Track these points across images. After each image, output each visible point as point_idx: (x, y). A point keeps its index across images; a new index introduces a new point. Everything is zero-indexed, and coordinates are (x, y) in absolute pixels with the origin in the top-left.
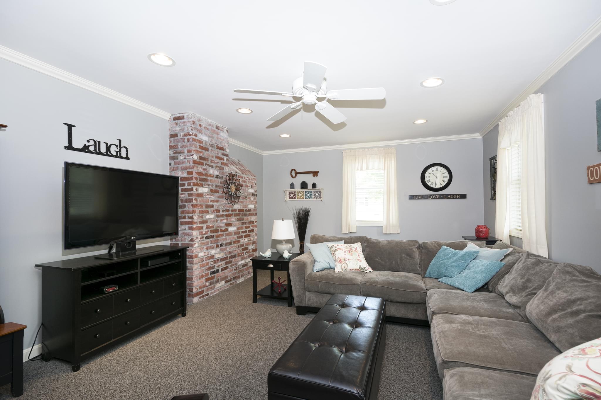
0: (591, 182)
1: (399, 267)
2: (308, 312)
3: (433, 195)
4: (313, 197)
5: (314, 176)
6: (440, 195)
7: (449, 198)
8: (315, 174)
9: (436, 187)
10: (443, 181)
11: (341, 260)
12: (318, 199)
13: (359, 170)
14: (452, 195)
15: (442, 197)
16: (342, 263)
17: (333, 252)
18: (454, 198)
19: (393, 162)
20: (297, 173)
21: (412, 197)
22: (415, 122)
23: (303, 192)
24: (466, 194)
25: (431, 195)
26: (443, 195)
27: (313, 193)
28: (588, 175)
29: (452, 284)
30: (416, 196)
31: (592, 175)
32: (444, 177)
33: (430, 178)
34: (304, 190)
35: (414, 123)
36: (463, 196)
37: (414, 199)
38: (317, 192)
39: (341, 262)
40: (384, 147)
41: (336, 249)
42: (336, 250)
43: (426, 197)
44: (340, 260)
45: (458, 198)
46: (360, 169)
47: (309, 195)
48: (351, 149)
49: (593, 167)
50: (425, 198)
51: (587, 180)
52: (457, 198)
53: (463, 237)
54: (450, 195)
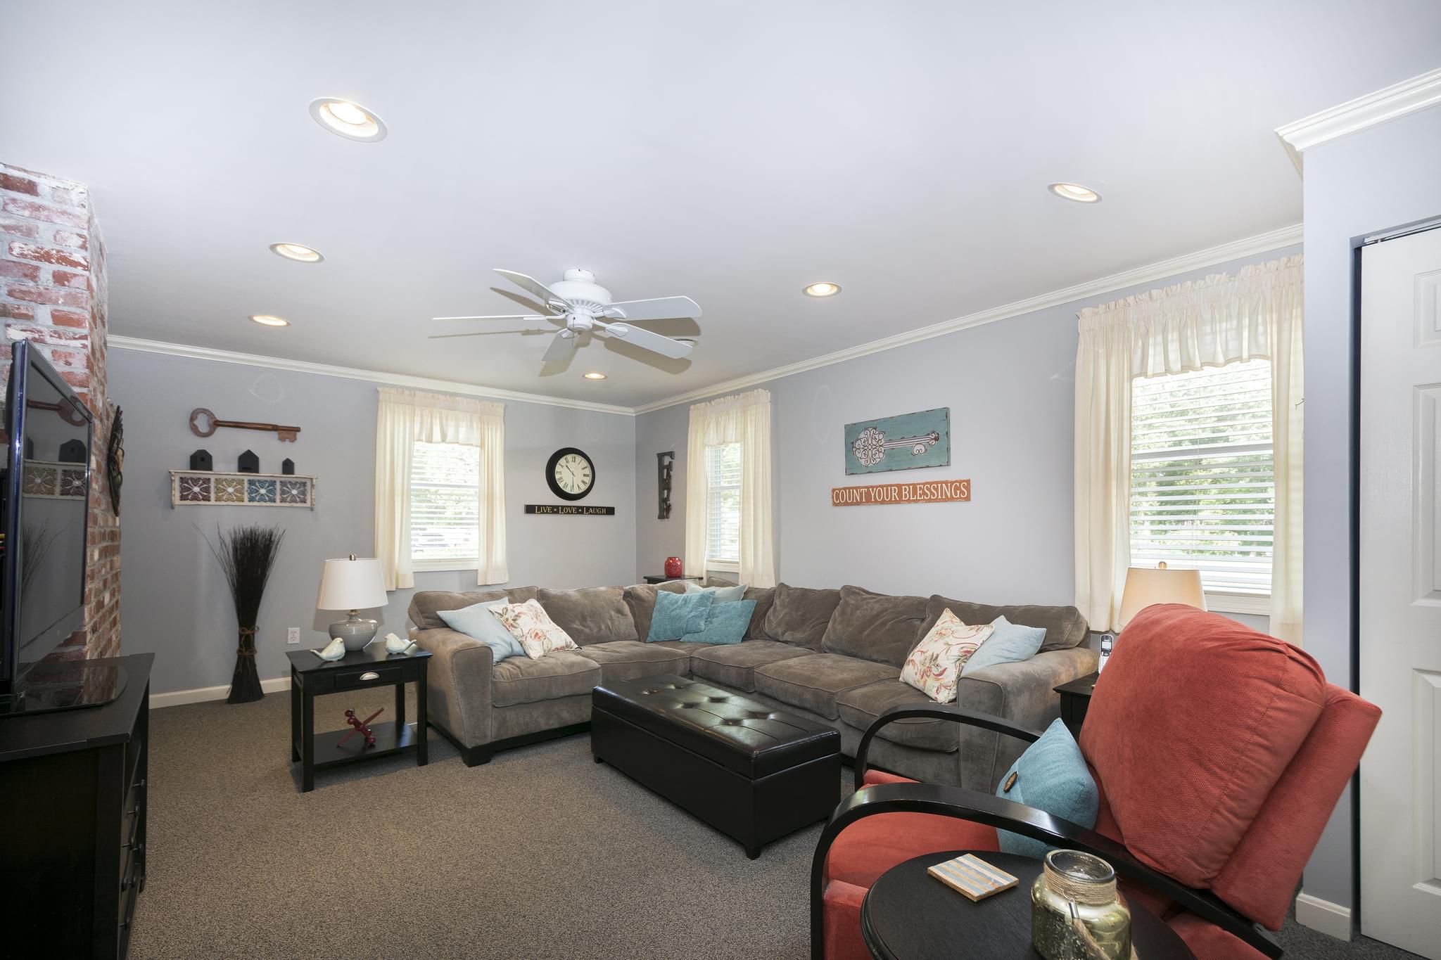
0: (835, 504)
1: (611, 633)
2: (496, 752)
3: (568, 507)
4: (278, 497)
5: (282, 439)
6: (578, 508)
7: (591, 514)
8: (288, 433)
9: (572, 493)
10: (583, 482)
11: (537, 634)
12: (295, 505)
13: (422, 441)
14: (595, 507)
15: (580, 511)
16: (542, 639)
17: (512, 622)
18: (597, 514)
19: (498, 433)
20: (217, 424)
21: (530, 509)
22: (586, 376)
23: (241, 482)
24: (614, 508)
25: (563, 507)
26: (582, 508)
27: (278, 486)
28: (833, 497)
29: (708, 640)
30: (539, 507)
31: (837, 497)
32: (584, 475)
33: (563, 475)
34: (246, 477)
35: (584, 376)
36: (610, 511)
37: (534, 512)
38: (294, 485)
39: (539, 638)
40: (481, 399)
41: (516, 613)
42: (517, 616)
43: (555, 510)
44: (535, 633)
45: (604, 514)
46: (424, 439)
47: (264, 492)
48: (403, 388)
49: (840, 490)
50: (553, 512)
51: (831, 502)
52: (601, 514)
53: (645, 578)
54: (592, 507)
